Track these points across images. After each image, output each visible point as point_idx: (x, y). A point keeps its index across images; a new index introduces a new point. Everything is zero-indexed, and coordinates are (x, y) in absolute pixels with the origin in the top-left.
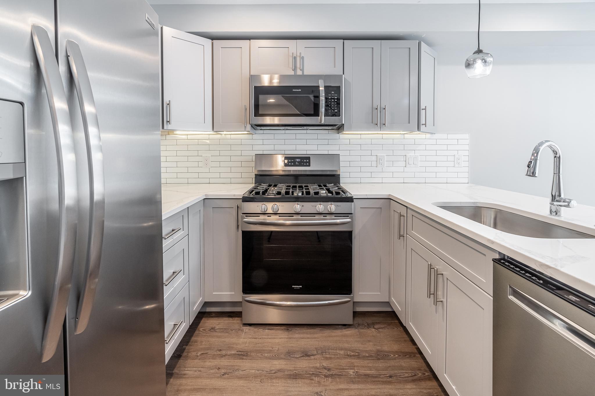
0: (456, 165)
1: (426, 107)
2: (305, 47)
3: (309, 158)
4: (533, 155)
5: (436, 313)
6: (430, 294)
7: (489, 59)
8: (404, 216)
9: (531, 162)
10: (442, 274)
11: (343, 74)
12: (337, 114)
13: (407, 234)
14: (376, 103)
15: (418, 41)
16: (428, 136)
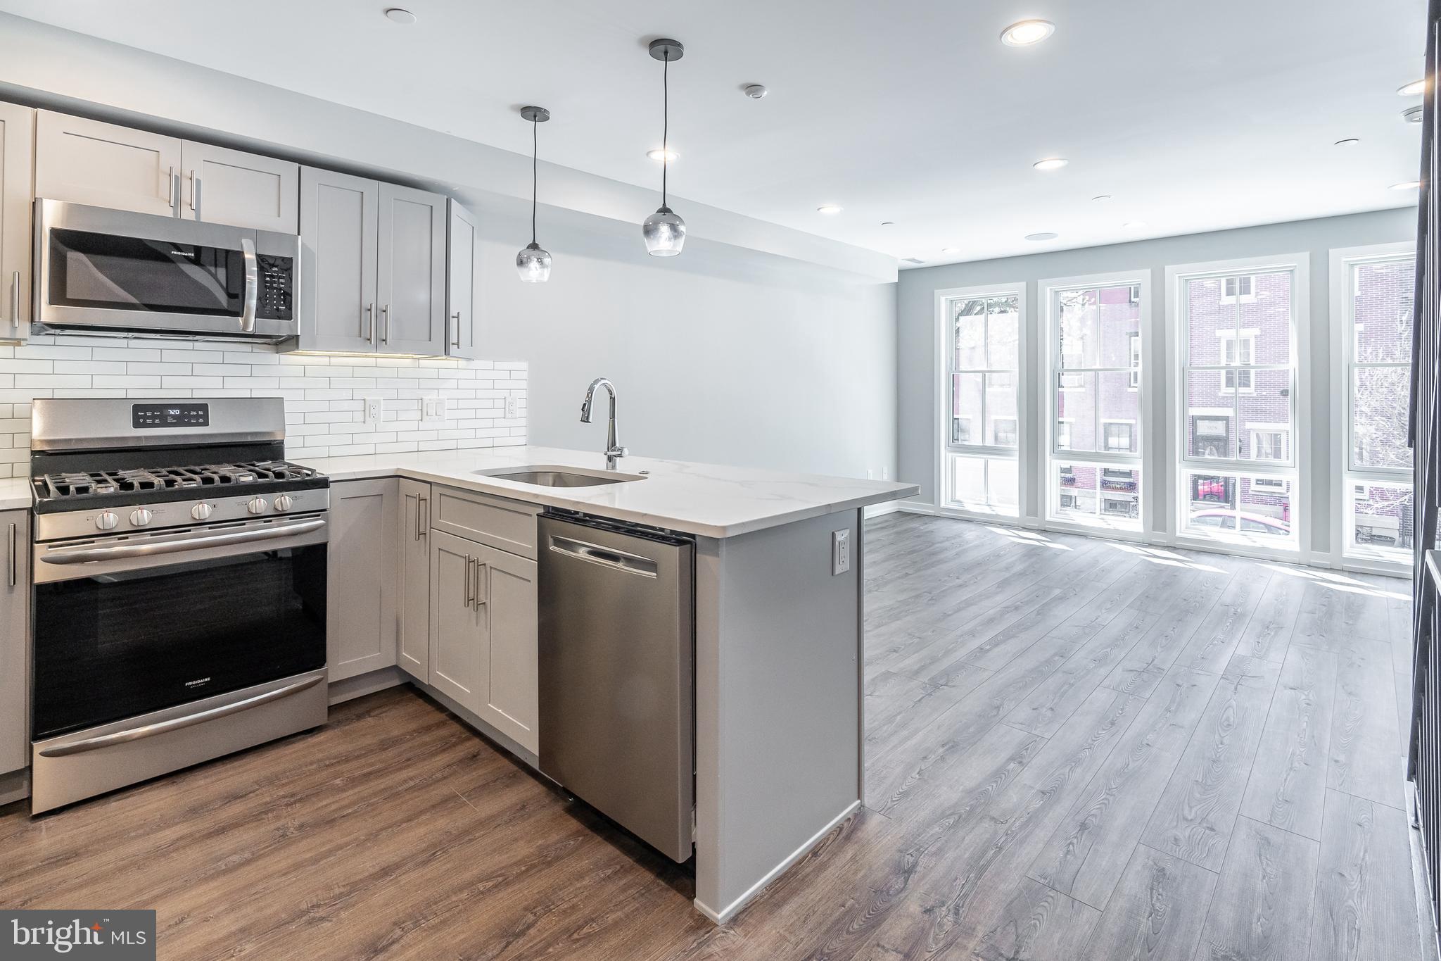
0: (508, 415)
1: (458, 313)
2: (204, 161)
3: (204, 407)
4: (588, 395)
5: (477, 625)
6: (469, 601)
7: (547, 260)
8: (426, 500)
9: (585, 404)
10: (485, 564)
11: (299, 234)
12: (288, 315)
13: (431, 528)
14: (369, 300)
15: (446, 197)
16: (462, 363)
